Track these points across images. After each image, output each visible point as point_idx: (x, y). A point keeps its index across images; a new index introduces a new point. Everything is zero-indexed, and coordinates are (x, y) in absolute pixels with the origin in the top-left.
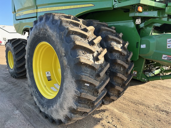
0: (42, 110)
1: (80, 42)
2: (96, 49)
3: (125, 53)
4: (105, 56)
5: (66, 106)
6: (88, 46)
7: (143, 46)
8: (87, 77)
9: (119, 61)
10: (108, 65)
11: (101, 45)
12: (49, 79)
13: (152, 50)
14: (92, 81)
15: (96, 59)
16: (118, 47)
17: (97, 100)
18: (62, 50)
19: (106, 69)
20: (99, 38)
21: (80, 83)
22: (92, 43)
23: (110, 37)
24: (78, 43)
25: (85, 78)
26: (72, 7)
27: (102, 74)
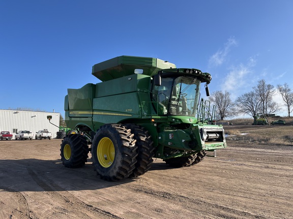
0: (103, 175)
1: (123, 137)
2: (130, 140)
3: (148, 142)
4: (136, 143)
5: (117, 167)
6: (127, 139)
7: (160, 138)
8: (126, 151)
9: (143, 146)
10: (137, 147)
11: (134, 138)
12: (106, 159)
13: (164, 139)
14: (128, 153)
15: (130, 144)
16: (143, 139)
17: (129, 171)
18: (116, 141)
19: (135, 149)
20: (133, 135)
21: (123, 154)
22: (129, 137)
23: (139, 134)
24: (122, 138)
25: (125, 152)
26: (120, 115)
27: (133, 151)
